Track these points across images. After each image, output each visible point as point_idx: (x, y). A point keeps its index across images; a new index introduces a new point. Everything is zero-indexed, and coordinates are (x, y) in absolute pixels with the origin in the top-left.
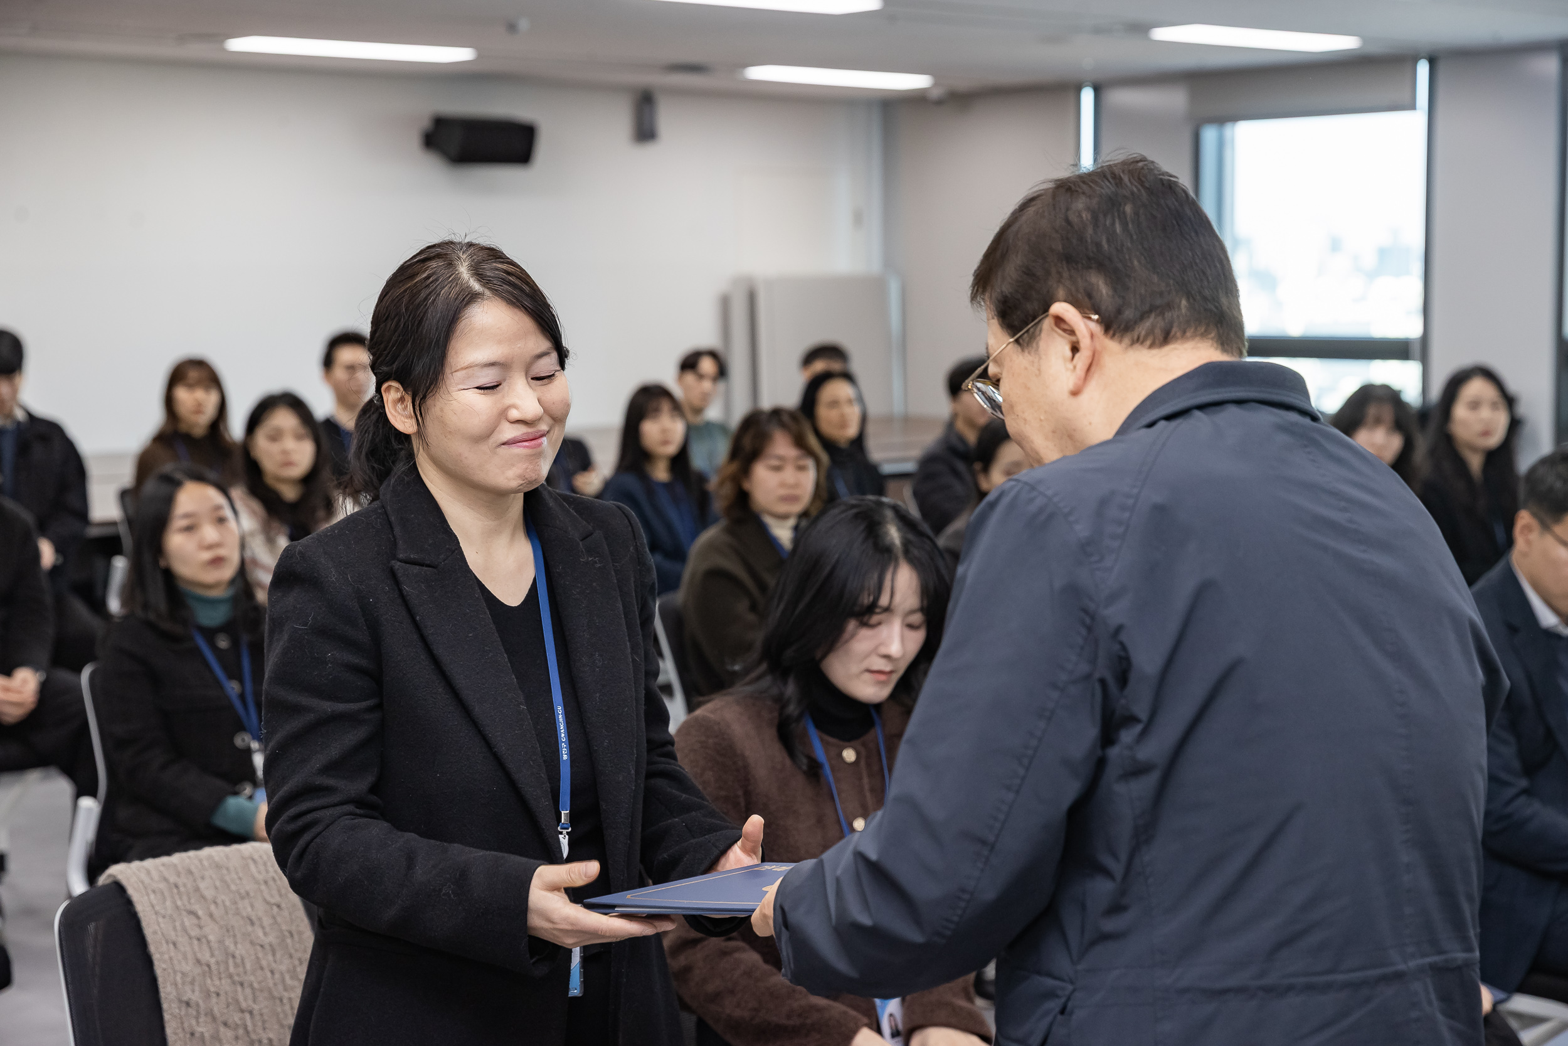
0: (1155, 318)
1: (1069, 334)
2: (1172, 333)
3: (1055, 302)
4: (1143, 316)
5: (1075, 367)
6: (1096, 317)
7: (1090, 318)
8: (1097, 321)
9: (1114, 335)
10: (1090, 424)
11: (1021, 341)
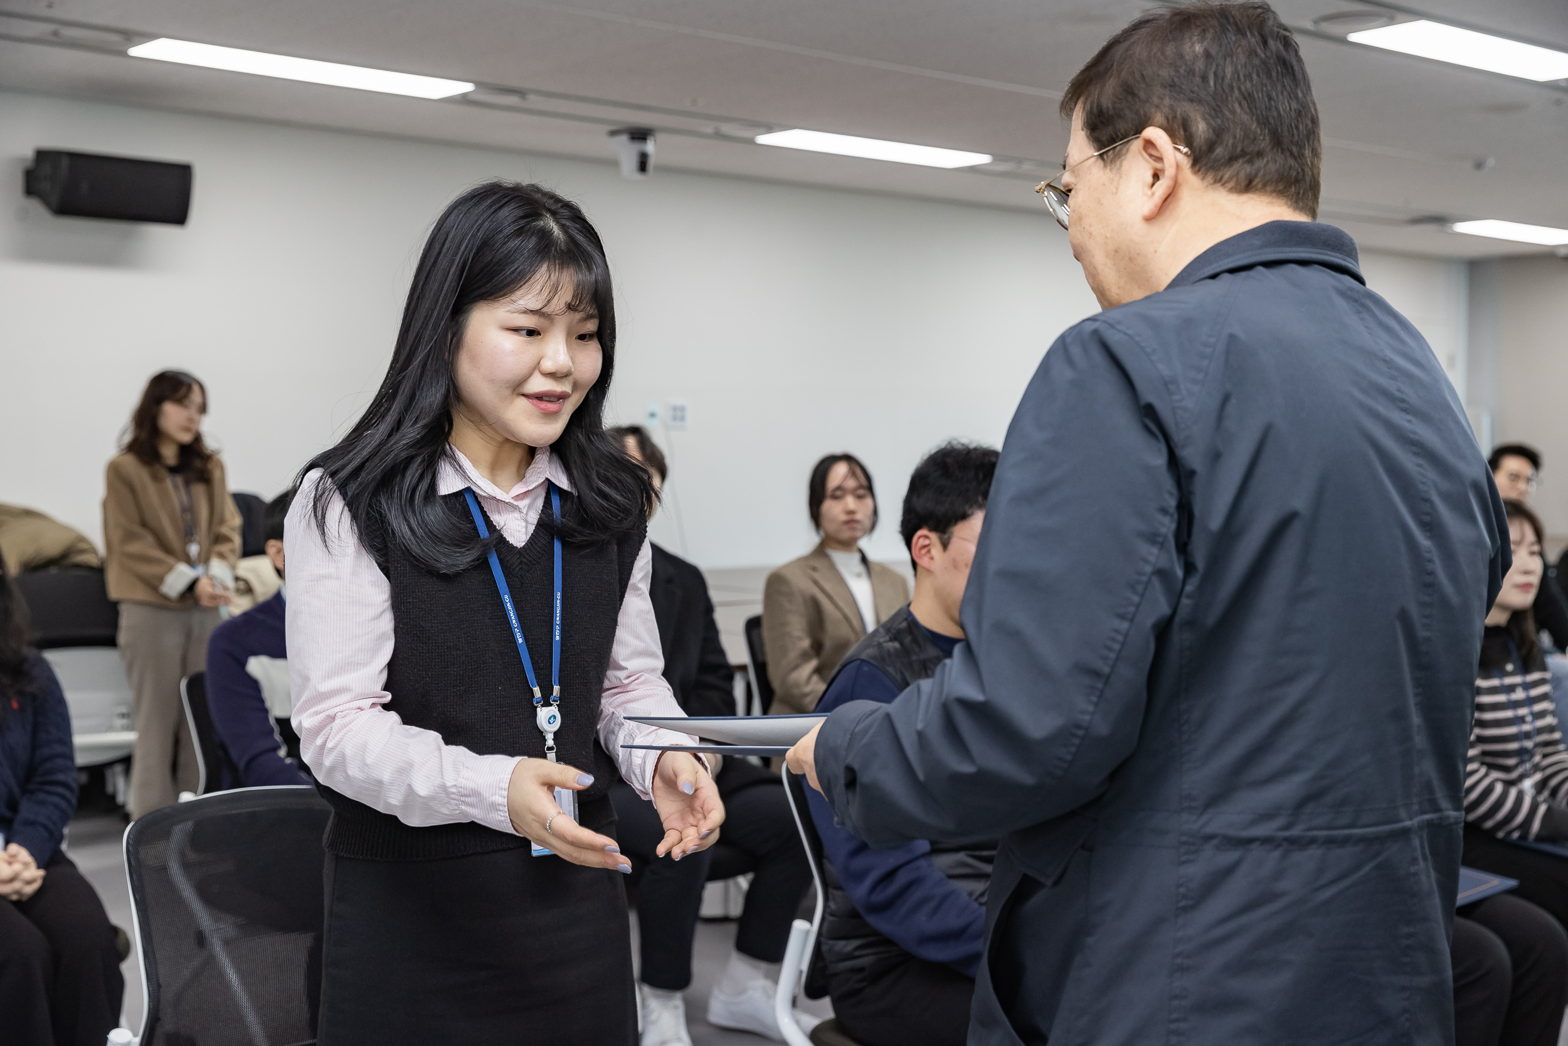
0: (1242, 164)
1: (1155, 160)
2: (1254, 183)
3: (1150, 125)
4: (1232, 159)
5: (1153, 194)
6: (1185, 150)
7: (1179, 150)
8: (1186, 154)
9: (1199, 171)
10: (1156, 251)
11: (1105, 157)
